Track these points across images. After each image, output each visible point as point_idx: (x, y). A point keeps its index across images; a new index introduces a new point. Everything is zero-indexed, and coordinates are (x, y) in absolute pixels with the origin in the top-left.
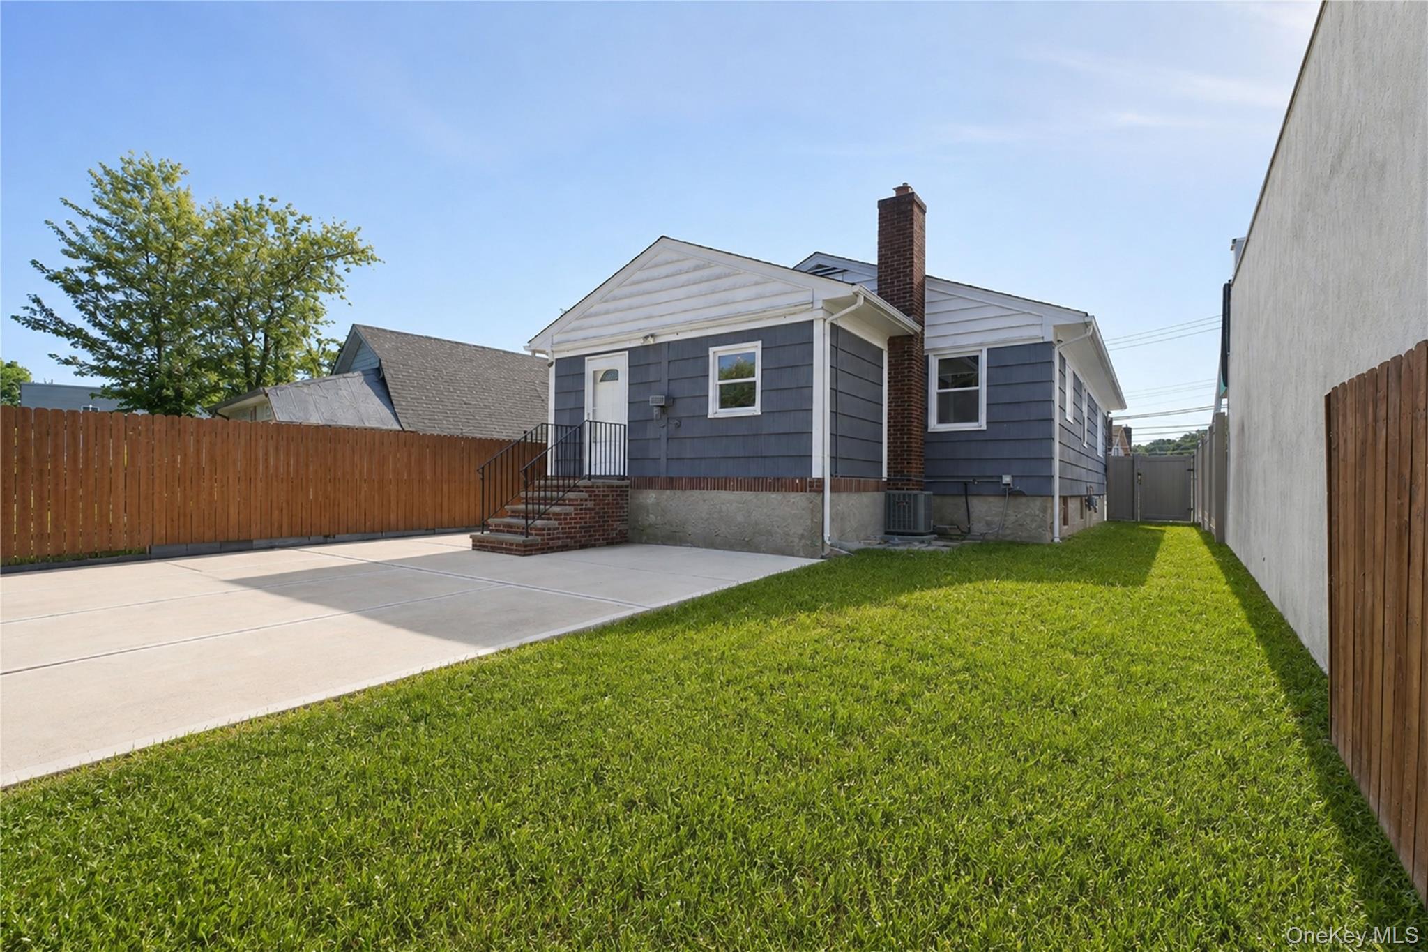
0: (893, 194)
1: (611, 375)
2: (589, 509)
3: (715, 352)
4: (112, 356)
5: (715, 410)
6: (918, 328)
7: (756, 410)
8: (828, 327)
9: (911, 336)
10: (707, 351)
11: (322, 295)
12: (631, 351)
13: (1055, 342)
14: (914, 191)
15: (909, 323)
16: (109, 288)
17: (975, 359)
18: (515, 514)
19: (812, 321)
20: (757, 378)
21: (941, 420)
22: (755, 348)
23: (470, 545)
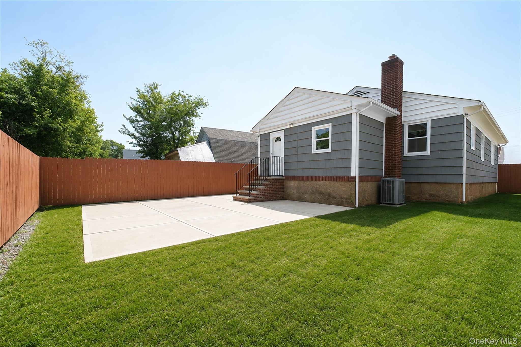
0: (388, 59)
1: (278, 139)
2: (270, 187)
3: (315, 129)
4: (141, 141)
5: (314, 151)
6: (399, 113)
7: (329, 150)
8: (358, 116)
9: (396, 117)
10: (312, 128)
11: (194, 118)
12: (285, 130)
13: (464, 115)
14: (398, 56)
15: (395, 112)
16: (141, 121)
17: (426, 124)
18: (246, 189)
19: (352, 114)
20: (330, 138)
21: (409, 151)
22: (329, 126)
23: (233, 199)
